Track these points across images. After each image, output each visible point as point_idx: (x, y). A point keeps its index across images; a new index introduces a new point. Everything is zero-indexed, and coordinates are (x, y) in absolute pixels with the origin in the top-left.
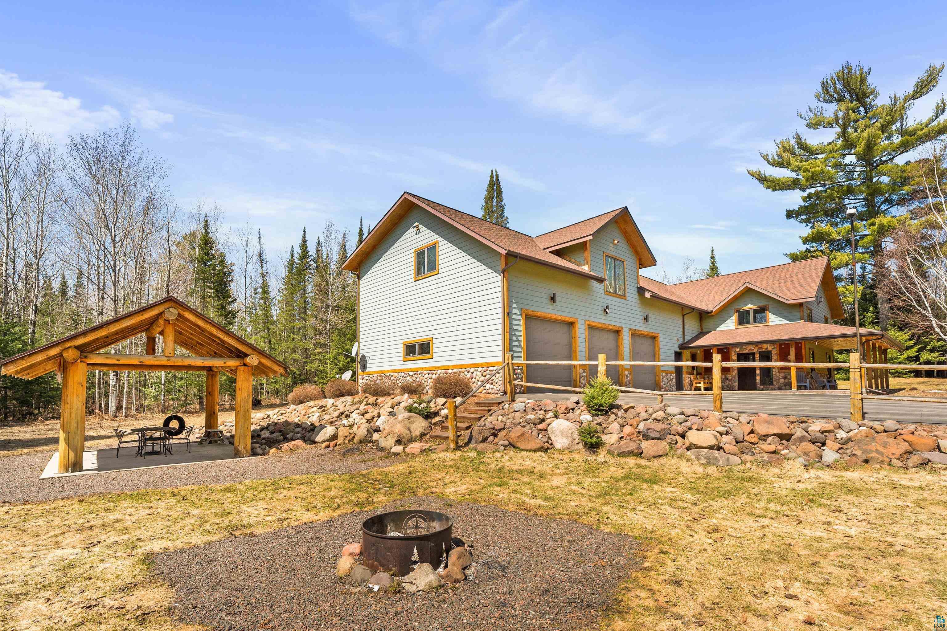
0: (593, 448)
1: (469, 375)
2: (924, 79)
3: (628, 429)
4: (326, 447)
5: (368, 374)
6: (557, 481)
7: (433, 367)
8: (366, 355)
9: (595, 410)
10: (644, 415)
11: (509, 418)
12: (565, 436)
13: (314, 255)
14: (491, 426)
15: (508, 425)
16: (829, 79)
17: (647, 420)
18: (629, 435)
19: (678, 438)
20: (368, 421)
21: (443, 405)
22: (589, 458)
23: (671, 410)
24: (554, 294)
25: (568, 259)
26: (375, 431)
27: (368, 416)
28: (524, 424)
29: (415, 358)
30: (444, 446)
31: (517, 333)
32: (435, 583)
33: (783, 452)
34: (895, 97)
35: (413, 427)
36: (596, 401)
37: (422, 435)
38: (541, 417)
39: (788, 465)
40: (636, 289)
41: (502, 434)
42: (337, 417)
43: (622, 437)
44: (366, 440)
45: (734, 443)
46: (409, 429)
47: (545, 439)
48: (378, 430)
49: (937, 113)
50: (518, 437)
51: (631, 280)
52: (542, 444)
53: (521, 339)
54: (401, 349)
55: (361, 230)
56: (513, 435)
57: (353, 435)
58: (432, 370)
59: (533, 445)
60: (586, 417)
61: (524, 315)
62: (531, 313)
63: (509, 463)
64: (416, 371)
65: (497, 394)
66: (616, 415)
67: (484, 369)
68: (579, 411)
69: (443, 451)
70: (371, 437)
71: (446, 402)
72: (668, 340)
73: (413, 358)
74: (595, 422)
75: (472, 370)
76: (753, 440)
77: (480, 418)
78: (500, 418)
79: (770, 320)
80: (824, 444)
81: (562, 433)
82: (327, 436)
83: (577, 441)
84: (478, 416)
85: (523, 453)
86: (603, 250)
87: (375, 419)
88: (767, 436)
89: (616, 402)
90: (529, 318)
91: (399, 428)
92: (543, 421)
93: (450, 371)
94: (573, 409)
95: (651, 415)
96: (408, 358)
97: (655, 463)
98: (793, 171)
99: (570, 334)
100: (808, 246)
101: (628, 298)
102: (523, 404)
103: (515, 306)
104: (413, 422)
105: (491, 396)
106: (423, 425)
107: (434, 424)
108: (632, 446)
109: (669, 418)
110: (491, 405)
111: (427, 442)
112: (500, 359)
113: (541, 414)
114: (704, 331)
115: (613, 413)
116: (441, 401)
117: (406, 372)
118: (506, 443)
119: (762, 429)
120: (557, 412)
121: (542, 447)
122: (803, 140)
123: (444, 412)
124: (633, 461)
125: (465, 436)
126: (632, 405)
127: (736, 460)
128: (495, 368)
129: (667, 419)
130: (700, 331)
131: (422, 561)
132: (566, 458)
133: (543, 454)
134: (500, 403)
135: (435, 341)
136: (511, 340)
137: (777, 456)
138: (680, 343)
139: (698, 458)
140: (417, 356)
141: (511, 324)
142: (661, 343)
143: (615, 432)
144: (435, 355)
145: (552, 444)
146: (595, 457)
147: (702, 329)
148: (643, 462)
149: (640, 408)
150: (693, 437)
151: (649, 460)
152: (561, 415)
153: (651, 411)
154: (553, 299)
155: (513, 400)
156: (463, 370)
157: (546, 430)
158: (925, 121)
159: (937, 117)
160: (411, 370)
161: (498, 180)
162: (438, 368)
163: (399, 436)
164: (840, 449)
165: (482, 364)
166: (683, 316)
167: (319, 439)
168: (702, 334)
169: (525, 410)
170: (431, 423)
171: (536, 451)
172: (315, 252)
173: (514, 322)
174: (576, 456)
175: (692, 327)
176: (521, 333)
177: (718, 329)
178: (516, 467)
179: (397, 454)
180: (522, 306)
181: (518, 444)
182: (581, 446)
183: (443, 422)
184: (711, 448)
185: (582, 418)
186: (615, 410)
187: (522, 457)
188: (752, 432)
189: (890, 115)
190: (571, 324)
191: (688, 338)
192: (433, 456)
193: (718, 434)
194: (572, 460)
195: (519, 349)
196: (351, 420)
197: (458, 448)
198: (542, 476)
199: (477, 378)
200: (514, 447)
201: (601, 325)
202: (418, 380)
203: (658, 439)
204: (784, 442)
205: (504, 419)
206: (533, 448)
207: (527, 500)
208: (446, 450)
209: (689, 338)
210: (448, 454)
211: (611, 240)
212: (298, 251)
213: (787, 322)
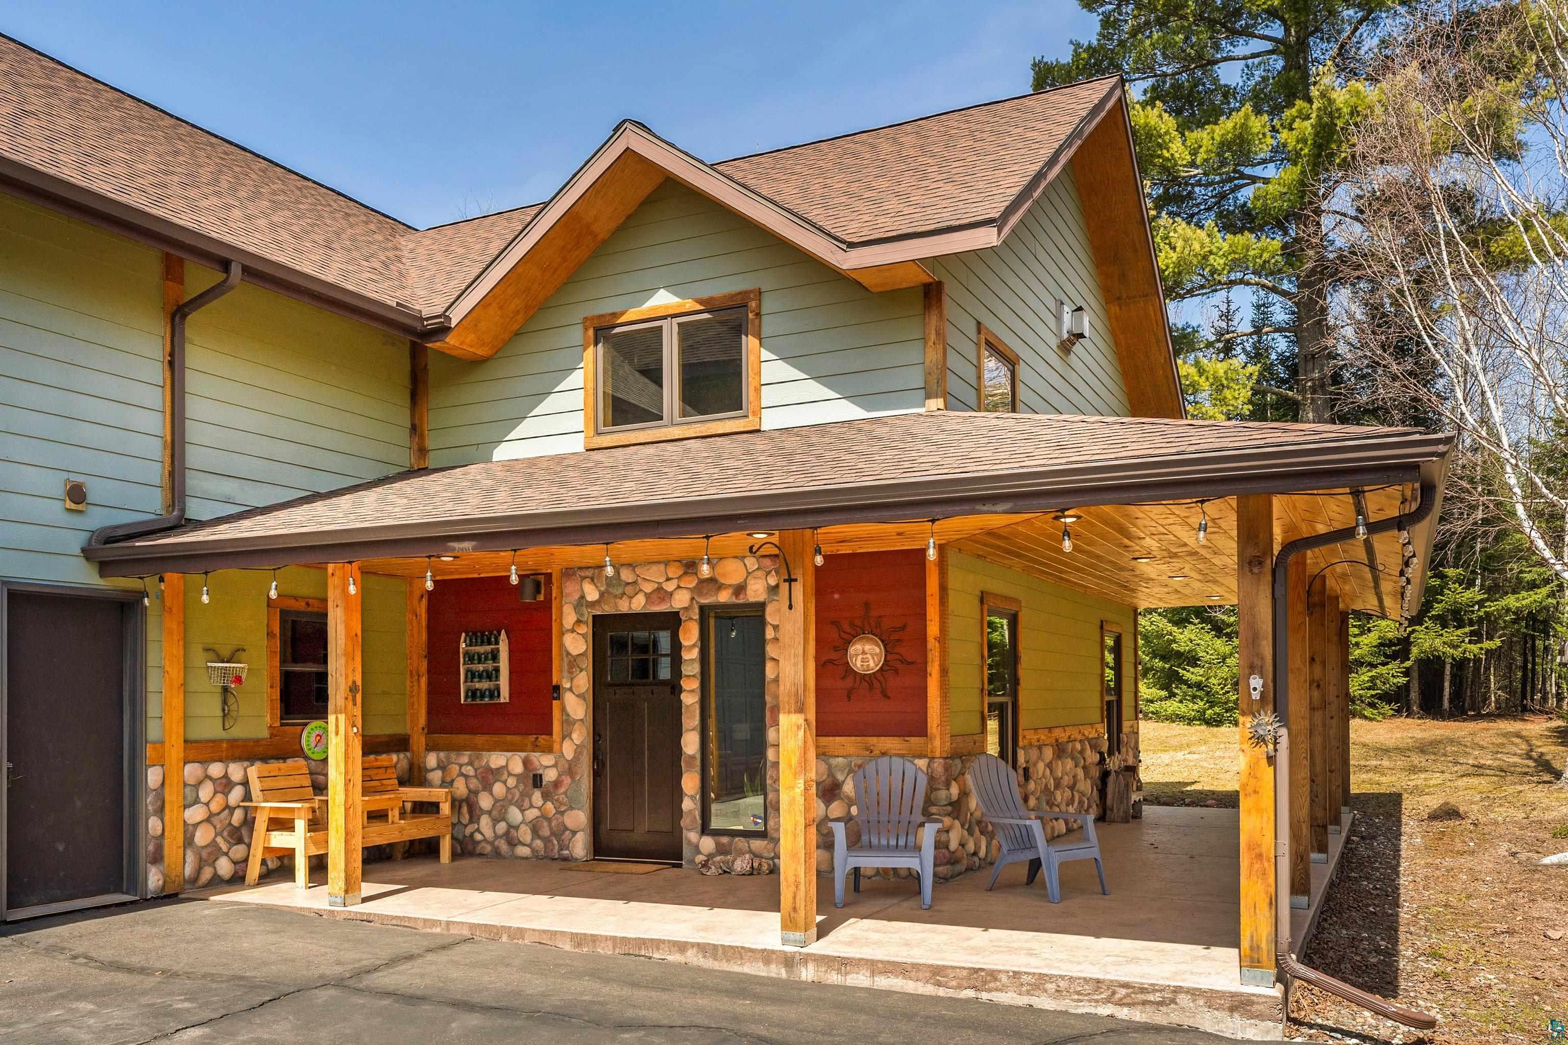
79: (768, 396)
147: (421, 450)
177: (501, 453)
213: (849, 411)
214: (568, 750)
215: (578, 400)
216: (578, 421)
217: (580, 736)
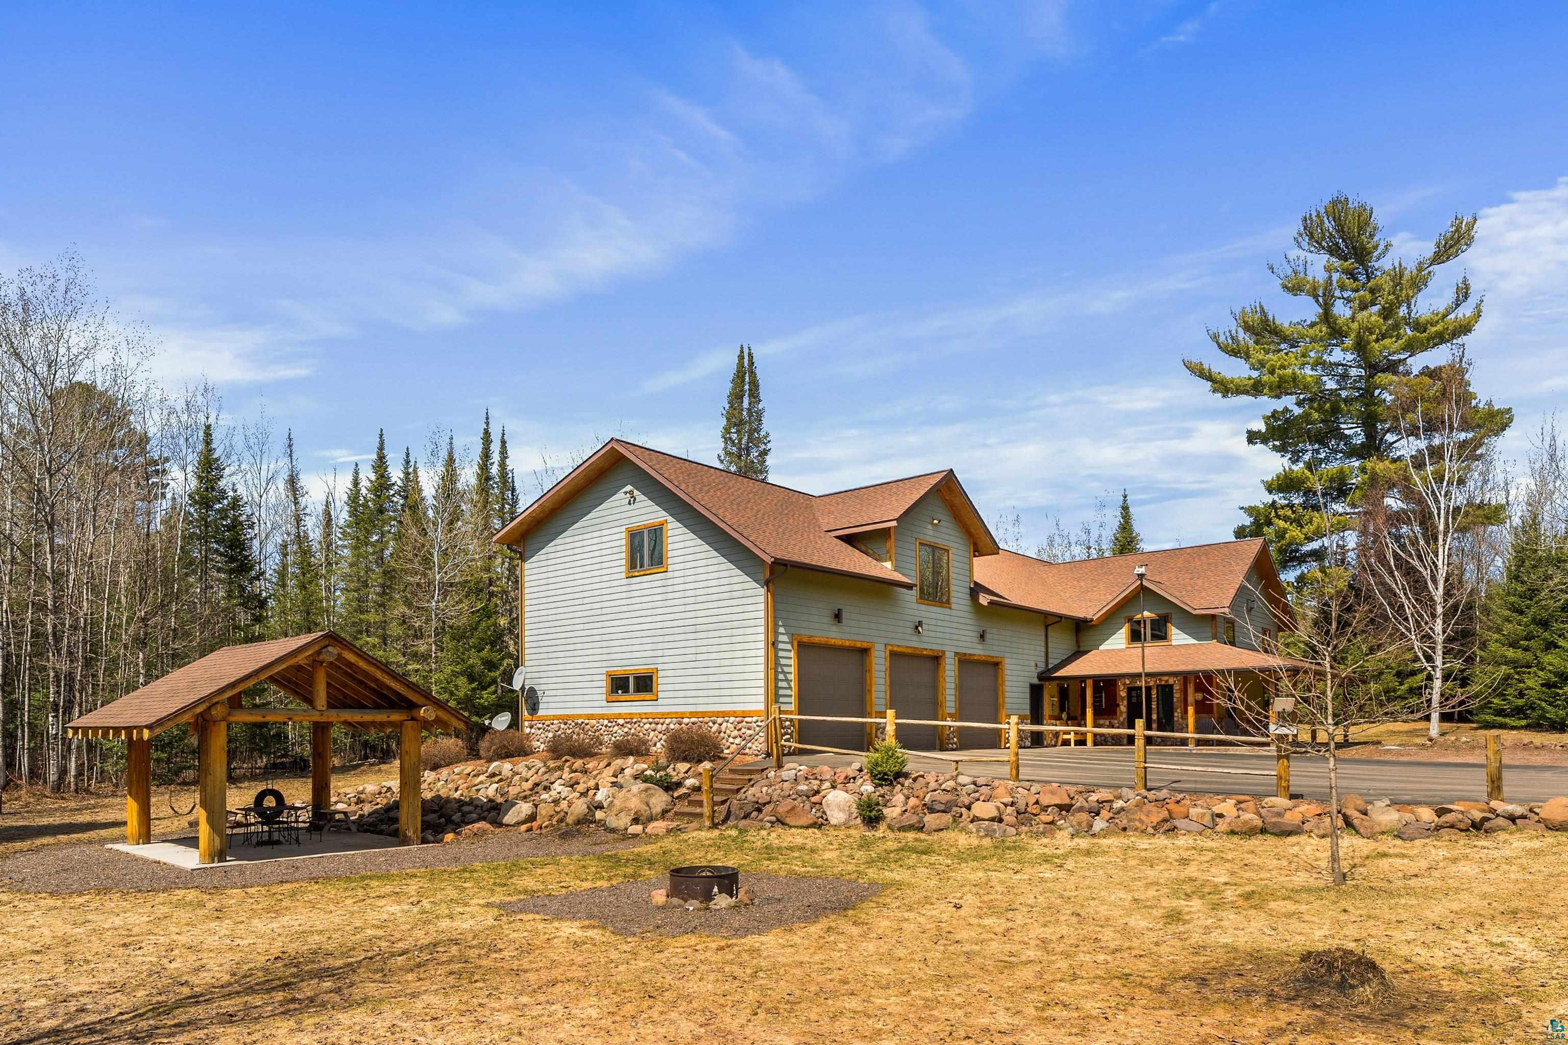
0: (871, 822)
1: (715, 728)
2: (1448, 235)
3: (913, 801)
4: (527, 831)
5: (542, 719)
6: (828, 855)
7: (657, 713)
8: (536, 688)
9: (879, 779)
10: (933, 785)
11: (775, 790)
12: (841, 810)
13: (400, 483)
14: (755, 799)
15: (775, 798)
16: (1314, 214)
17: (935, 790)
18: (912, 808)
19: (964, 810)
20: (583, 794)
21: (686, 772)
22: (867, 834)
23: (962, 779)
24: (839, 610)
25: (863, 548)
26: (596, 808)
27: (581, 788)
28: (794, 797)
29: (628, 698)
30: (694, 825)
31: (786, 669)
32: (733, 904)
33: (1059, 823)
34: (1400, 265)
35: (653, 801)
36: (879, 769)
37: (665, 812)
38: (815, 788)
39: (1059, 834)
40: (968, 591)
41: (768, 808)
42: (531, 790)
43: (906, 811)
44: (585, 820)
45: (1015, 814)
46: (648, 805)
47: (819, 814)
48: (600, 807)
49: (1457, 299)
50: (788, 812)
51: (961, 577)
52: (816, 820)
53: (791, 677)
54: (603, 684)
55: (487, 432)
56: (781, 809)
57: (562, 814)
58: (656, 718)
59: (804, 821)
60: (868, 788)
61: (795, 643)
62: (805, 640)
63: (777, 841)
64: (630, 719)
65: (757, 755)
66: (903, 785)
67: (738, 719)
68: (862, 780)
69: (696, 830)
70: (594, 815)
71: (690, 768)
72: (1019, 668)
73: (623, 698)
74: (878, 793)
75: (720, 720)
76: (1034, 812)
77: (738, 790)
78: (765, 789)
79: (1173, 637)
80: (1098, 814)
81: (838, 806)
82: (523, 816)
83: (855, 815)
84: (735, 787)
85: (793, 830)
86: (915, 535)
87: (591, 793)
88: (1048, 806)
89: (905, 770)
90: (804, 648)
91: (635, 804)
92: (817, 792)
93: (686, 720)
94: (854, 778)
95: (941, 785)
96: (614, 698)
97: (936, 836)
98: (1253, 368)
99: (862, 665)
100: (1276, 498)
101: (953, 606)
102: (794, 772)
103: (781, 630)
104: (652, 795)
105: (749, 759)
106: (664, 799)
107: (677, 798)
108: (914, 820)
109: (959, 789)
110: (751, 772)
111: (672, 820)
112: (762, 707)
113: (815, 784)
114: (1082, 649)
115: (899, 783)
116: (683, 767)
117: (612, 719)
118: (774, 819)
119: (1045, 800)
120: (834, 781)
121: (815, 823)
122: (1270, 318)
123: (690, 782)
124: (913, 836)
125: (720, 812)
126: (922, 773)
127: (1013, 831)
128: (755, 719)
129: (956, 790)
130: (1075, 649)
131: (720, 892)
132: (841, 834)
133: (816, 830)
134: (763, 770)
135: (660, 674)
136: (777, 680)
137: (1052, 827)
138: (1040, 670)
139: (978, 831)
140: (631, 696)
141: (777, 658)
142: (1007, 672)
143: (898, 804)
144: (660, 695)
145: (827, 820)
146: (873, 833)
147: (1079, 647)
148: (922, 836)
149: (931, 778)
150: (979, 809)
151: (929, 834)
152: (839, 786)
153: (941, 779)
154: (838, 617)
155: (780, 766)
156: (707, 719)
157: (821, 804)
158: (1442, 310)
159: (1458, 305)
160: (620, 716)
161: (751, 363)
162: (665, 715)
163: (636, 813)
164: (1111, 818)
165: (734, 712)
166: (1047, 627)
167: (509, 818)
168: (1078, 653)
169: (796, 780)
170: (672, 797)
171: (807, 827)
172: (402, 475)
173: (781, 654)
174: (853, 832)
175: (1061, 644)
176: (792, 669)
177: (1101, 648)
178: (785, 844)
179: (635, 836)
180: (793, 631)
181: (788, 820)
182: (859, 821)
183: (689, 795)
184: (992, 820)
185: (863, 789)
186: (901, 780)
187: (792, 835)
188: (1037, 802)
189: (1394, 293)
190: (864, 652)
191: (1053, 662)
192: (684, 836)
193: (1002, 805)
194: (849, 836)
195: (788, 692)
196: (553, 793)
197: (714, 826)
198: (813, 851)
199: (728, 731)
200: (783, 824)
201: (910, 651)
202: (633, 731)
203: (944, 811)
204: (1064, 813)
205: (770, 791)
206: (805, 825)
207: (797, 868)
208: (700, 829)
209: (1057, 662)
210: (703, 833)
211: (929, 520)
212: (367, 476)
213: (1195, 642)
214: (1121, 719)
215: (1124, 636)
216: (1124, 641)
217: (1124, 716)
